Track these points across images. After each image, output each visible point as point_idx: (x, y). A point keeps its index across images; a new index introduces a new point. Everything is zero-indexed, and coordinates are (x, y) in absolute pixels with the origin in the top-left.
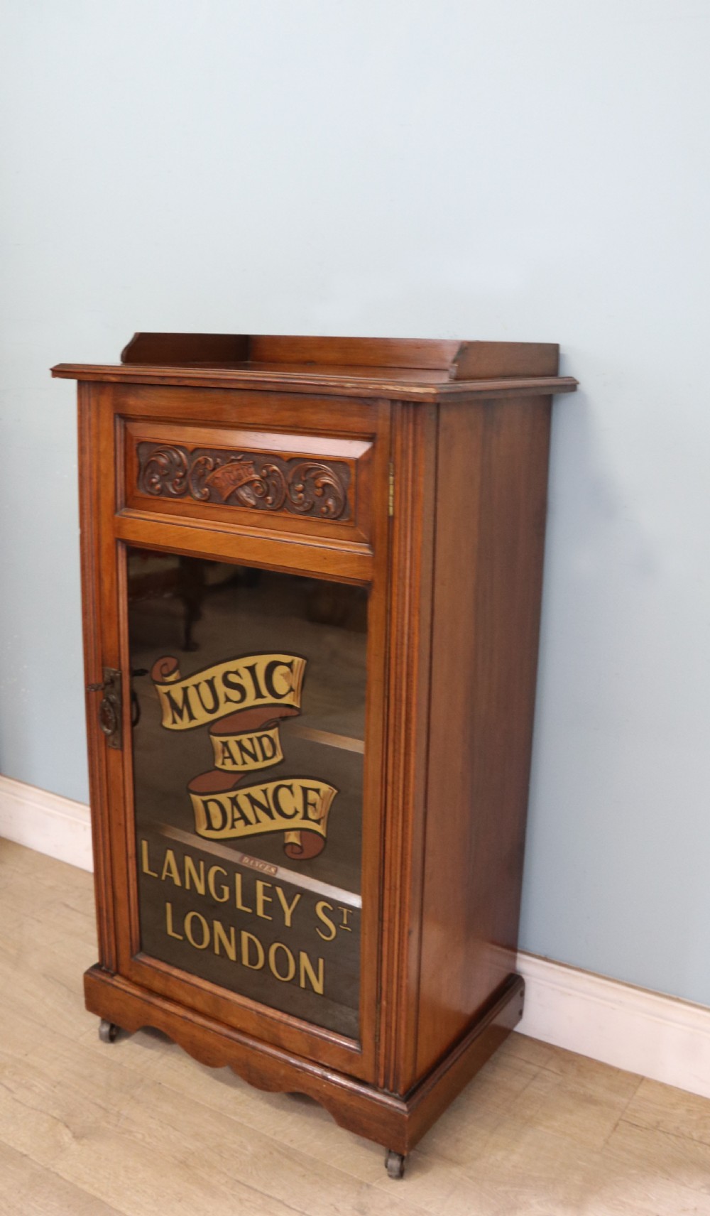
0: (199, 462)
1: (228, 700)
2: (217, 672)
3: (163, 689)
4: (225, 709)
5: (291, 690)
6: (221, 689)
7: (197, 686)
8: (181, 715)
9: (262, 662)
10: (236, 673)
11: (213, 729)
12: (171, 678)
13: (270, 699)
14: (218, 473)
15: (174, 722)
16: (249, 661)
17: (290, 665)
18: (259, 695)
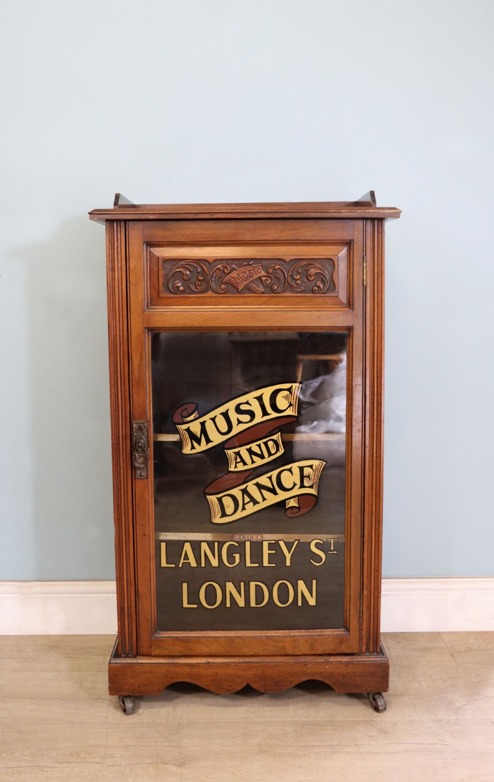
0: (219, 269)
1: (239, 422)
2: (231, 406)
3: (185, 427)
4: (237, 429)
5: (291, 405)
6: (233, 416)
7: (213, 419)
8: (199, 443)
9: (267, 392)
10: (247, 403)
11: (226, 446)
12: (191, 418)
13: (274, 415)
14: (234, 274)
15: (193, 448)
16: (257, 393)
17: (289, 390)
18: (265, 413)
